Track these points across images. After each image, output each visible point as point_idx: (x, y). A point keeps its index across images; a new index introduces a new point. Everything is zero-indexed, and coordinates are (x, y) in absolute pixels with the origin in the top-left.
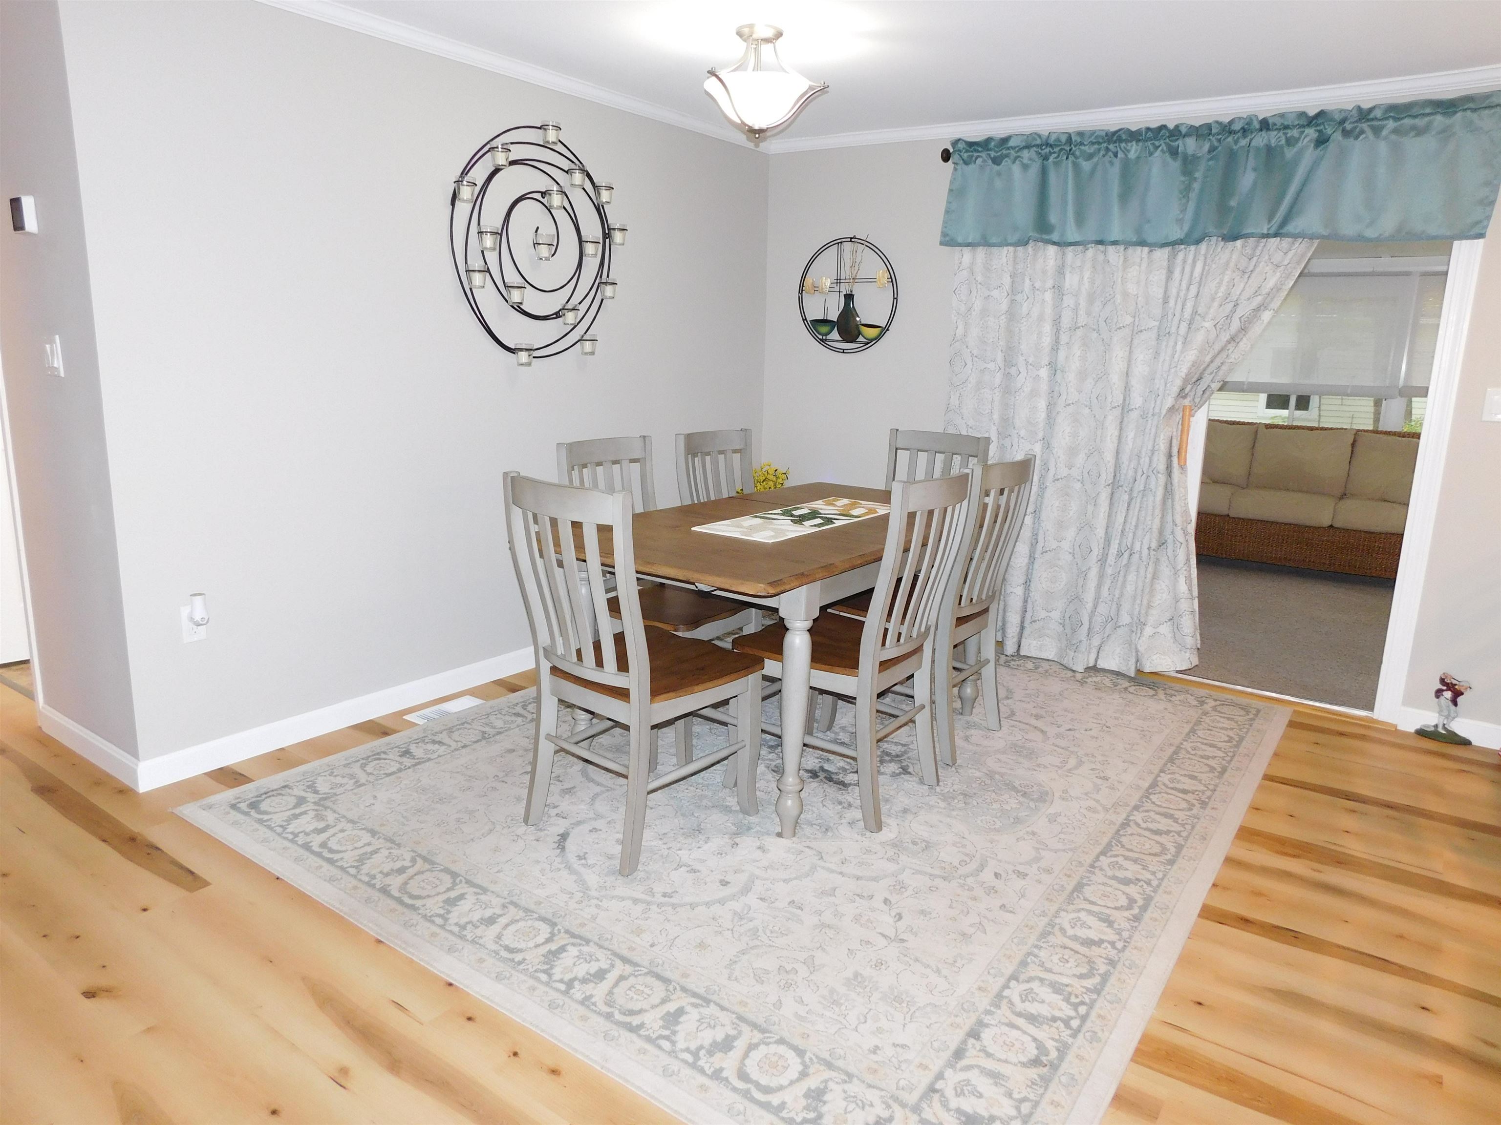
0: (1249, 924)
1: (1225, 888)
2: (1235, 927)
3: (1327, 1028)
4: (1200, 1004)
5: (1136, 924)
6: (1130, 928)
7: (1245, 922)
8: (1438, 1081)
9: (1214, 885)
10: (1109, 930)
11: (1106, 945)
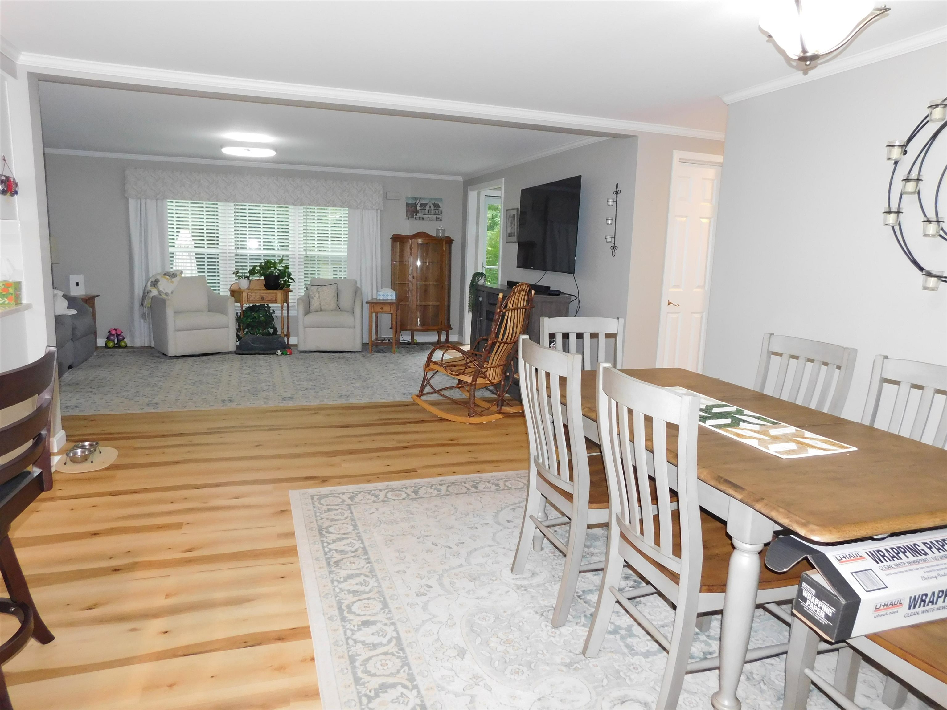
0: (276, 637)
1: (304, 661)
2: (284, 630)
3: (220, 595)
4: (282, 578)
5: (337, 598)
6: (339, 595)
7: (280, 637)
8: (167, 596)
9: (313, 659)
10: (348, 588)
11: (342, 580)
